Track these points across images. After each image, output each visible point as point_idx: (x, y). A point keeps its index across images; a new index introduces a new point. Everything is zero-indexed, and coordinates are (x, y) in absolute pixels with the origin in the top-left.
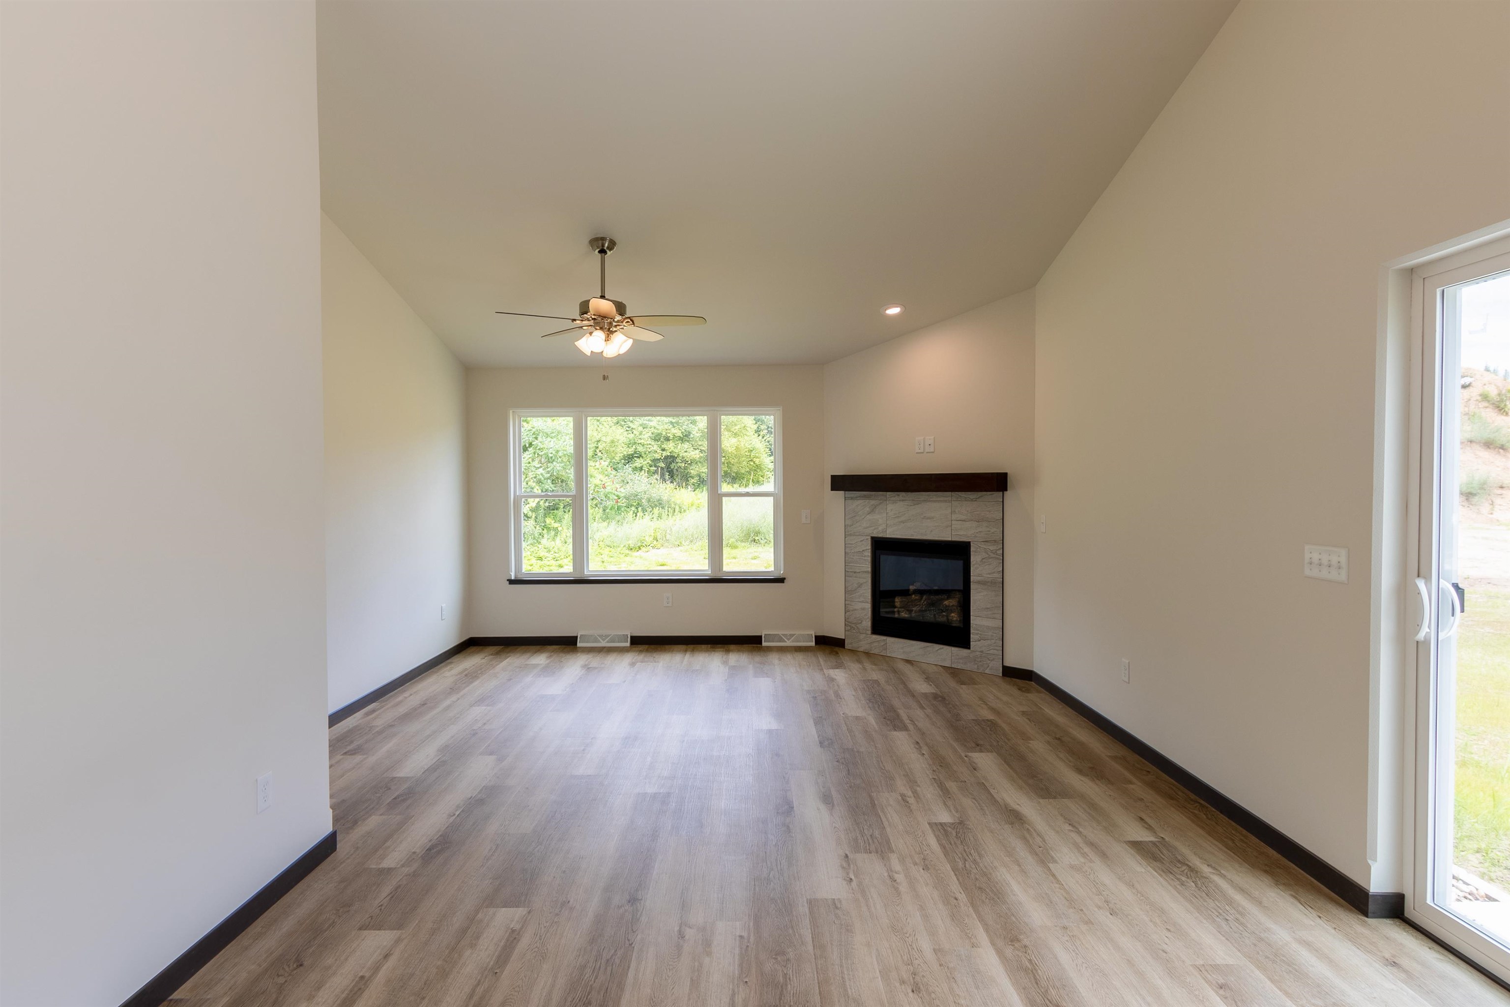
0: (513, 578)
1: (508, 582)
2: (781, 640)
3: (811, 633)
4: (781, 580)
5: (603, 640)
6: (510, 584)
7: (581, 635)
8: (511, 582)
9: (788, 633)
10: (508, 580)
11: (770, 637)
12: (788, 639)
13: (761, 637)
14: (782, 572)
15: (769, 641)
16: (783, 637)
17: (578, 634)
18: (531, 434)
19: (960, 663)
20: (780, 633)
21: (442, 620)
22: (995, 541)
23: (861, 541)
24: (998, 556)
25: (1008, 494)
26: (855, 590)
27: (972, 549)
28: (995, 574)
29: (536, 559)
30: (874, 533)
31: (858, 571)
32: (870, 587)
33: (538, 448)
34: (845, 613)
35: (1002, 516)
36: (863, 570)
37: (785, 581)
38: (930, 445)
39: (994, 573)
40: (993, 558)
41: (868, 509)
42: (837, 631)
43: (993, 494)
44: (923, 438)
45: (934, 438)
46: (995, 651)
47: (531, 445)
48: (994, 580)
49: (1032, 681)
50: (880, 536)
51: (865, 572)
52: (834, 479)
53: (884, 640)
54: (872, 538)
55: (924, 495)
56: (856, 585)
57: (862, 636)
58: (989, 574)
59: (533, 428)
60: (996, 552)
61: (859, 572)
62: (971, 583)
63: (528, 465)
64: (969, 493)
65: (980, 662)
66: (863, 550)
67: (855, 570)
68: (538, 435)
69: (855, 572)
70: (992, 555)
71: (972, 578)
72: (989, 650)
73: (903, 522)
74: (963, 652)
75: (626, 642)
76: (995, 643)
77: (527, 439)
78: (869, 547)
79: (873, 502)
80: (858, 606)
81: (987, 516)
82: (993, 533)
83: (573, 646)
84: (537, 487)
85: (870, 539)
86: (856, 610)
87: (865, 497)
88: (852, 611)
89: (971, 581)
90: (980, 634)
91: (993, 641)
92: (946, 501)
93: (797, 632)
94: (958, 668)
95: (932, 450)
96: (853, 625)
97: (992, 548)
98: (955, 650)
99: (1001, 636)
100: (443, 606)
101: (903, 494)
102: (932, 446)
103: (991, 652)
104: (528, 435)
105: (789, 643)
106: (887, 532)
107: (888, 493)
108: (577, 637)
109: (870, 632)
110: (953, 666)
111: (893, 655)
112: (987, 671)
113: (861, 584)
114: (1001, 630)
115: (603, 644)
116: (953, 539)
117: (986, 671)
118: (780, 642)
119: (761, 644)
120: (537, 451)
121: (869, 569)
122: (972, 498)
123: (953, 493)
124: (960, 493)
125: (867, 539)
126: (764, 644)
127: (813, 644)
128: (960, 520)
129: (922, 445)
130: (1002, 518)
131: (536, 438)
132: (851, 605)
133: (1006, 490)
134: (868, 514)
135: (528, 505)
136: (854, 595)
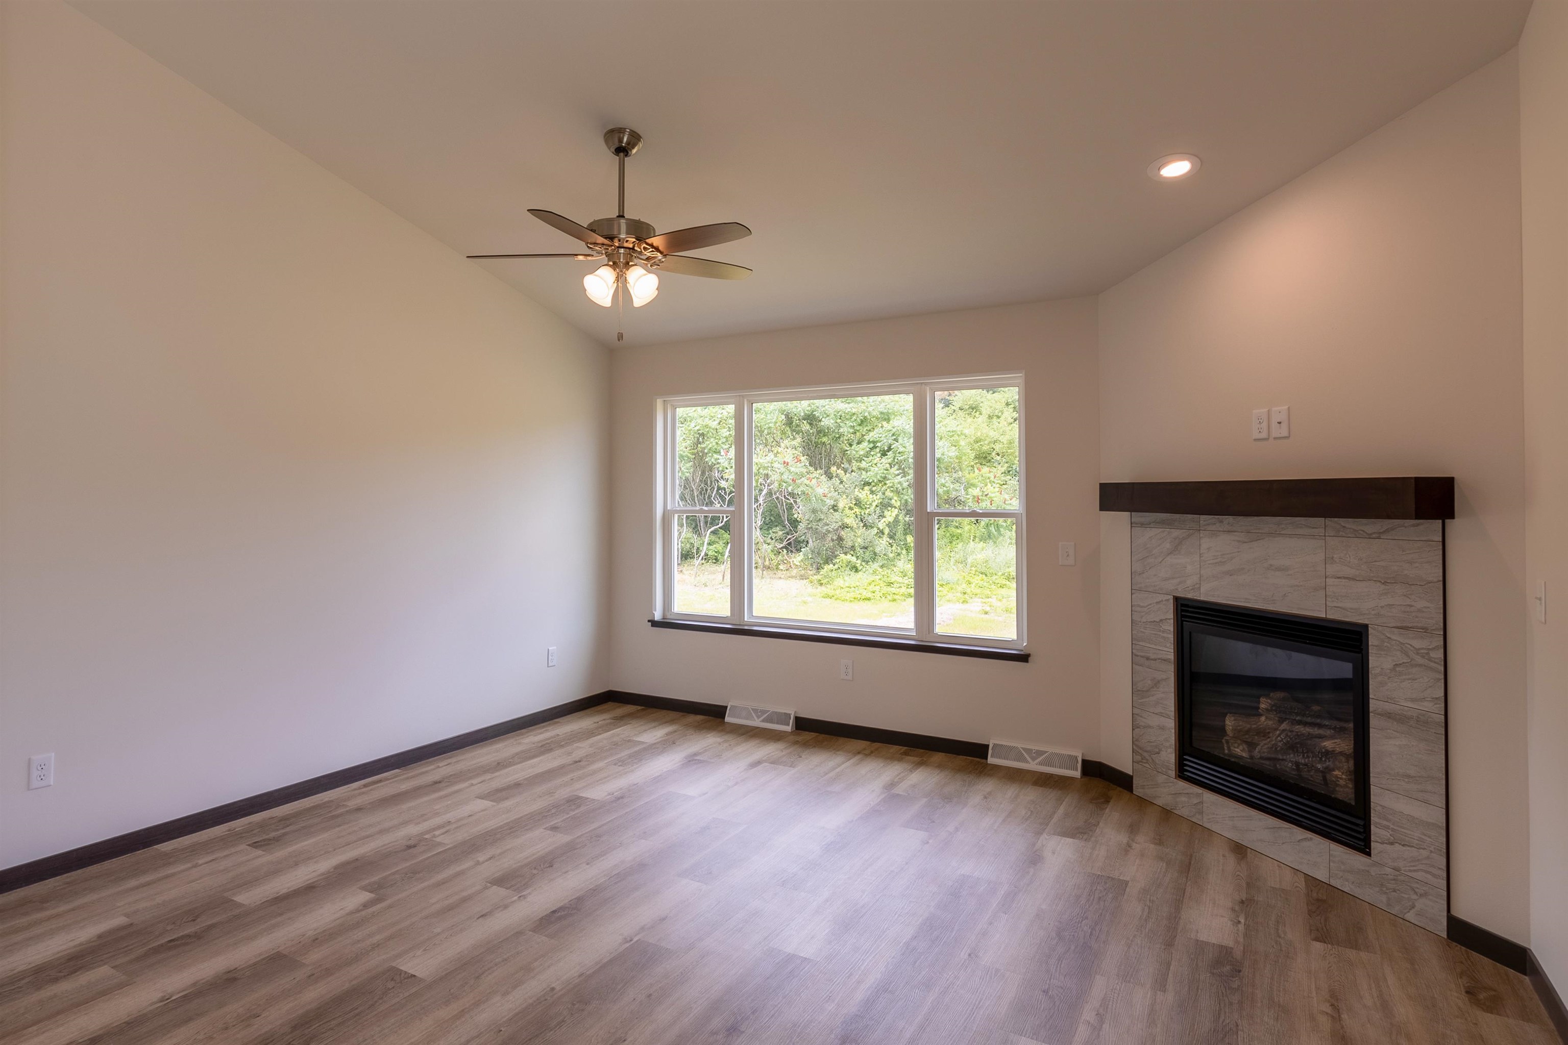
0: (658, 616)
1: (650, 623)
2: (1020, 758)
3: (1073, 753)
4: (1023, 658)
5: (758, 717)
6: (652, 626)
7: (732, 706)
8: (654, 624)
9: (1034, 747)
10: (649, 621)
11: (1004, 751)
12: (1034, 759)
13: (987, 746)
14: (1025, 644)
15: (1000, 757)
16: (1024, 753)
17: (728, 704)
18: (890, 435)
19: (1347, 880)
20: (1019, 745)
21: (548, 667)
22: (1425, 630)
23: (1157, 603)
24: (1432, 664)
25: (1453, 526)
26: (1147, 691)
27: (1372, 641)
28: (1426, 704)
29: (885, 584)
30: (1180, 590)
31: (1152, 657)
32: (1173, 690)
33: (898, 452)
34: (1133, 730)
35: (1441, 574)
36: (1160, 656)
37: (1030, 659)
38: (1280, 423)
39: (1423, 699)
40: (1420, 665)
41: (1168, 546)
42: (1123, 761)
43: (1418, 525)
44: (1266, 410)
45: (1289, 408)
46: (1429, 876)
47: (889, 449)
48: (1424, 715)
49: (1525, 974)
50: (1190, 596)
51: (1164, 660)
52: (1106, 489)
53: (1198, 795)
54: (1177, 599)
55: (1269, 523)
56: (1149, 682)
57: (1161, 778)
58: (1413, 700)
59: (893, 428)
60: (1428, 654)
61: (1155, 660)
62: (1371, 714)
63: (885, 472)
64: (1364, 521)
65: (1394, 891)
66: (1161, 620)
67: (1148, 655)
68: (899, 435)
69: (1148, 659)
70: (1419, 660)
71: (1373, 705)
72: (1415, 871)
73: (1230, 573)
74: (1355, 859)
75: (785, 725)
76: (1428, 858)
77: (885, 441)
78: (1171, 615)
79: (1176, 533)
80: (1155, 721)
81: (1406, 572)
82: (1419, 611)
83: (719, 720)
84: (896, 498)
85: (1172, 601)
86: (1149, 727)
87: (1162, 523)
88: (1144, 727)
89: (1371, 709)
90: (1393, 830)
91: (1424, 853)
92: (1313, 536)
93: (1051, 749)
94: (1345, 890)
95: (1285, 434)
96: (1145, 754)
97: (1417, 644)
98: (1338, 850)
99: (1444, 846)
100: (550, 649)
101: (1230, 519)
102: (1284, 426)
103: (1419, 875)
104: (886, 436)
105: (1033, 766)
106: (1202, 590)
107: (1203, 517)
108: (727, 707)
109: (1173, 773)
110: (1333, 883)
111: (1214, 828)
112: (1410, 916)
113: (1159, 681)
114: (1444, 833)
115: (757, 723)
116: (1330, 616)
117: (1408, 914)
118: (1018, 760)
119: (986, 758)
120: (897, 455)
121: (1171, 656)
122: (1369, 532)
123: (1328, 520)
124: (1342, 521)
125: (1168, 600)
126: (991, 760)
127: (1077, 774)
128: (1345, 578)
129: (1265, 425)
130: (1441, 578)
131: (896, 440)
132: (1141, 717)
133: (1452, 516)
134: (1169, 554)
135: (884, 519)
136: (1147, 700)
